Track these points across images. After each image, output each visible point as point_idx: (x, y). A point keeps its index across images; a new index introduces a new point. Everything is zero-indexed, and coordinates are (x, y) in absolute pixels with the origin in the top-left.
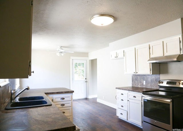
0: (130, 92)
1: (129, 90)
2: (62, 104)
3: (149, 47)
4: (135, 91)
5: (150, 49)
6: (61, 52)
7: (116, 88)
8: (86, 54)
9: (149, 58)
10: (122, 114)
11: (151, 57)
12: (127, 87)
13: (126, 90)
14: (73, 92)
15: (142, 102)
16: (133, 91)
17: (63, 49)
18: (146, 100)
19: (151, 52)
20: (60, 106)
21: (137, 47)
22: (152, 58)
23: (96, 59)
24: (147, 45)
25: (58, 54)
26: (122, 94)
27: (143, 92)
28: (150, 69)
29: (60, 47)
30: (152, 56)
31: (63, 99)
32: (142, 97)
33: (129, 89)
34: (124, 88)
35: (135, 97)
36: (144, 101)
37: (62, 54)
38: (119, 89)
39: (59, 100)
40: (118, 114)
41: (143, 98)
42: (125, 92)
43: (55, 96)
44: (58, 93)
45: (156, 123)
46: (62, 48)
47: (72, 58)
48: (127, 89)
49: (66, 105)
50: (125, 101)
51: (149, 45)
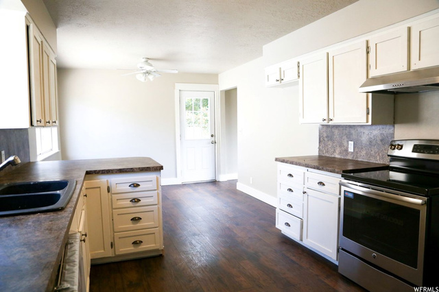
0: (310, 169)
1: (307, 166)
2: (134, 199)
3: (368, 47)
4: (322, 169)
5: (368, 53)
6: (148, 73)
7: (276, 160)
8: (212, 78)
9: (364, 79)
10: (287, 224)
11: (370, 77)
12: (304, 158)
13: (299, 164)
14: (161, 168)
15: (340, 199)
16: (318, 169)
17: (151, 65)
18: (351, 195)
19: (370, 63)
20: (128, 203)
21: (332, 50)
22: (374, 79)
23: (235, 89)
24: (360, 42)
25: (141, 77)
26: (290, 175)
27: (344, 171)
28: (368, 108)
29: (144, 60)
30: (373, 73)
31: (134, 186)
32: (341, 184)
33: (307, 162)
34: (295, 160)
35: (321, 183)
36: (345, 197)
37: (151, 77)
38: (283, 161)
39: (127, 188)
40: (280, 225)
41: (343, 188)
42: (298, 171)
43: (114, 179)
44: (121, 171)
45: (374, 257)
46: (149, 61)
47: (179, 86)
48: (302, 162)
49: (143, 201)
50: (298, 193)
51: (367, 42)
